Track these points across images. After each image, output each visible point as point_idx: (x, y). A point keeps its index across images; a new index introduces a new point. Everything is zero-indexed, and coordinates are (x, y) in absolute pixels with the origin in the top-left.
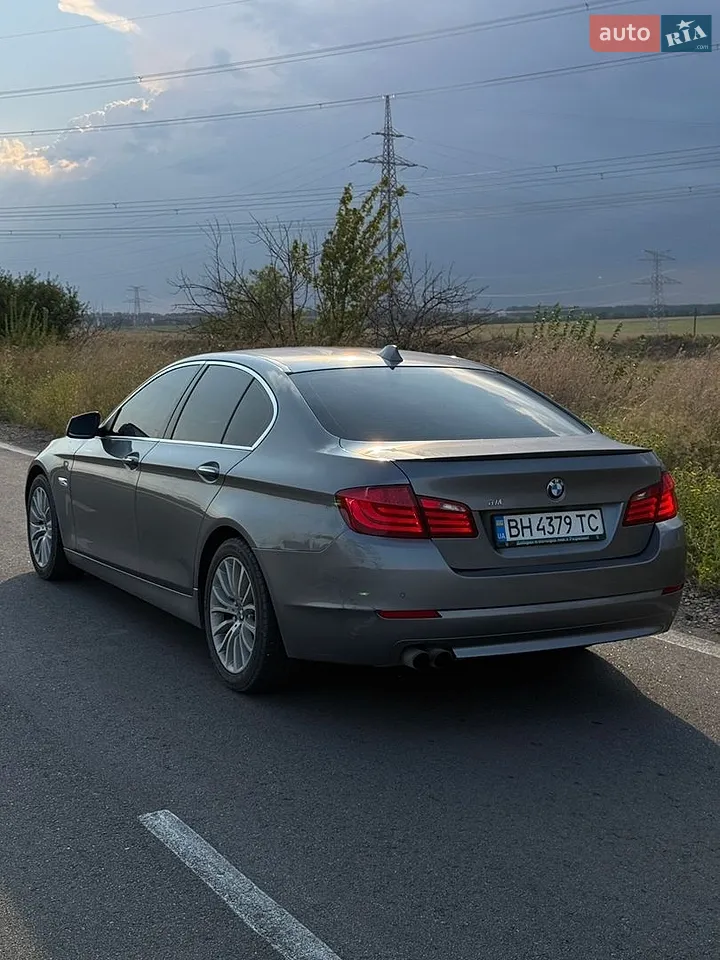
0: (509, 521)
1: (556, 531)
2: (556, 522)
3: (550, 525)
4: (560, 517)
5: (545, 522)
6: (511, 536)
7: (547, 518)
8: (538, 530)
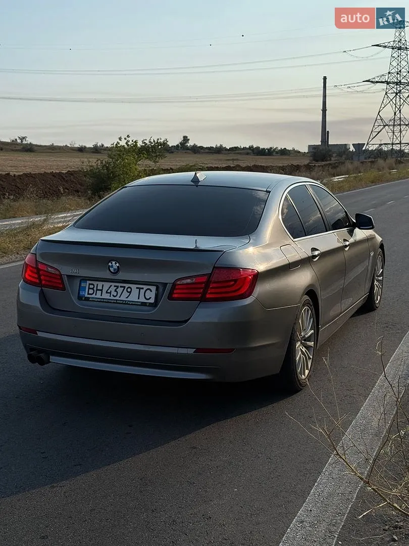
0: (90, 284)
1: (119, 295)
2: (120, 290)
3: (115, 291)
4: (124, 287)
5: (112, 289)
6: (88, 294)
7: (115, 286)
8: (107, 292)
